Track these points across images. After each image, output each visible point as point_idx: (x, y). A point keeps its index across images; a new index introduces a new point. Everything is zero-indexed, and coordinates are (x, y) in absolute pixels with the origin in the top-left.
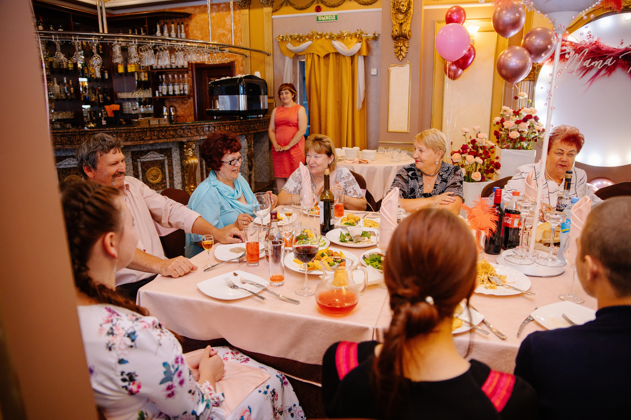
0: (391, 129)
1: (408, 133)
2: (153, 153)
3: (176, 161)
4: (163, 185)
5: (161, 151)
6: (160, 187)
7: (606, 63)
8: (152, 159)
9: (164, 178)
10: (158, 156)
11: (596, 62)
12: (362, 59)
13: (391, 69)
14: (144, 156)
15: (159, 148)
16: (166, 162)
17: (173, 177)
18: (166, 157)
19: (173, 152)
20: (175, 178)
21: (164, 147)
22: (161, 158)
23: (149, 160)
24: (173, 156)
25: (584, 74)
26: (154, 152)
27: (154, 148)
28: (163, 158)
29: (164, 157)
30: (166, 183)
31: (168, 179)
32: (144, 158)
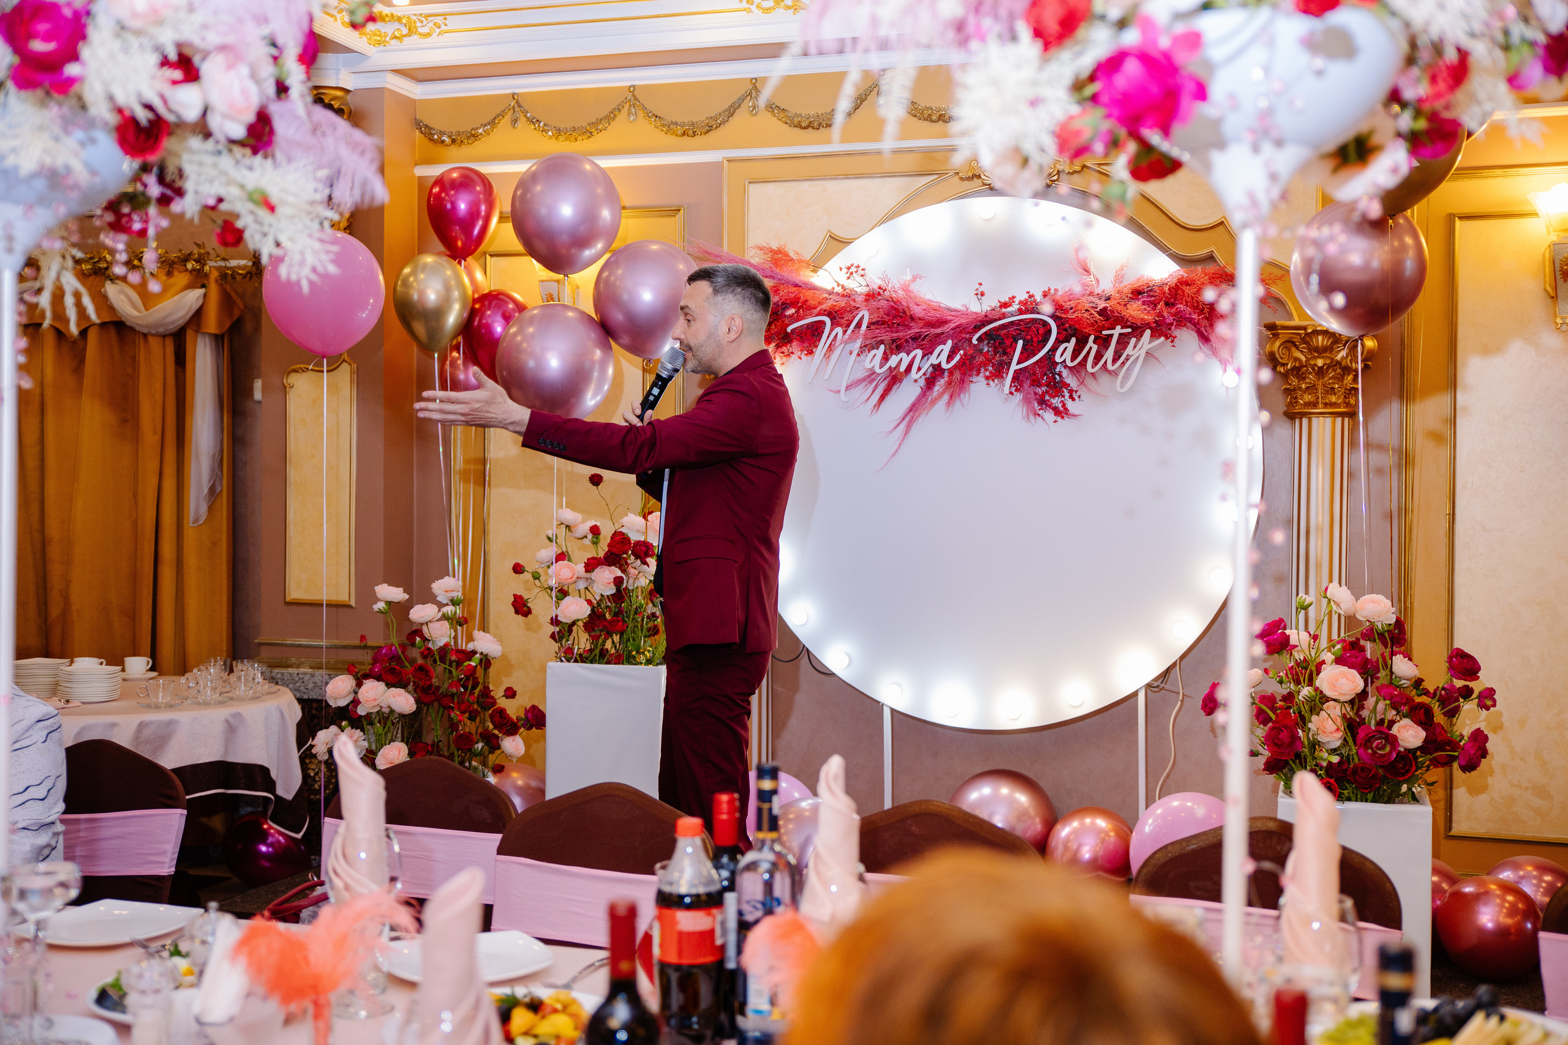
0: (295, 593)
1: (349, 606)
7: (933, 360)
11: (903, 355)
12: (205, 346)
13: (293, 379)
25: (883, 397)
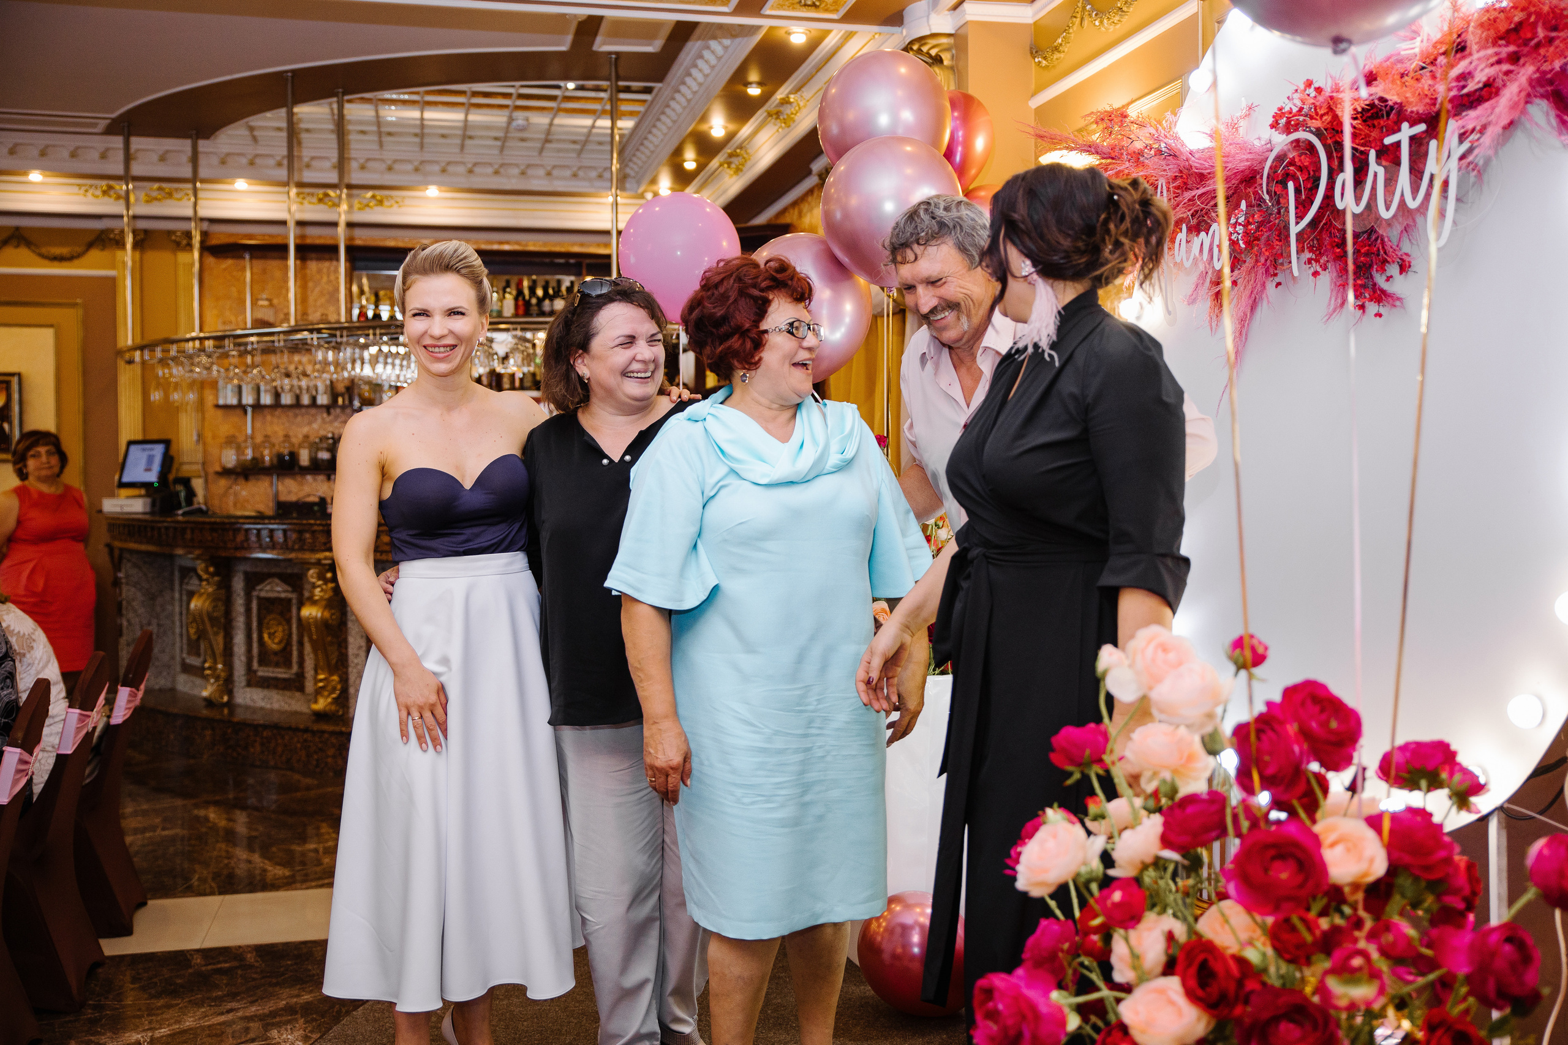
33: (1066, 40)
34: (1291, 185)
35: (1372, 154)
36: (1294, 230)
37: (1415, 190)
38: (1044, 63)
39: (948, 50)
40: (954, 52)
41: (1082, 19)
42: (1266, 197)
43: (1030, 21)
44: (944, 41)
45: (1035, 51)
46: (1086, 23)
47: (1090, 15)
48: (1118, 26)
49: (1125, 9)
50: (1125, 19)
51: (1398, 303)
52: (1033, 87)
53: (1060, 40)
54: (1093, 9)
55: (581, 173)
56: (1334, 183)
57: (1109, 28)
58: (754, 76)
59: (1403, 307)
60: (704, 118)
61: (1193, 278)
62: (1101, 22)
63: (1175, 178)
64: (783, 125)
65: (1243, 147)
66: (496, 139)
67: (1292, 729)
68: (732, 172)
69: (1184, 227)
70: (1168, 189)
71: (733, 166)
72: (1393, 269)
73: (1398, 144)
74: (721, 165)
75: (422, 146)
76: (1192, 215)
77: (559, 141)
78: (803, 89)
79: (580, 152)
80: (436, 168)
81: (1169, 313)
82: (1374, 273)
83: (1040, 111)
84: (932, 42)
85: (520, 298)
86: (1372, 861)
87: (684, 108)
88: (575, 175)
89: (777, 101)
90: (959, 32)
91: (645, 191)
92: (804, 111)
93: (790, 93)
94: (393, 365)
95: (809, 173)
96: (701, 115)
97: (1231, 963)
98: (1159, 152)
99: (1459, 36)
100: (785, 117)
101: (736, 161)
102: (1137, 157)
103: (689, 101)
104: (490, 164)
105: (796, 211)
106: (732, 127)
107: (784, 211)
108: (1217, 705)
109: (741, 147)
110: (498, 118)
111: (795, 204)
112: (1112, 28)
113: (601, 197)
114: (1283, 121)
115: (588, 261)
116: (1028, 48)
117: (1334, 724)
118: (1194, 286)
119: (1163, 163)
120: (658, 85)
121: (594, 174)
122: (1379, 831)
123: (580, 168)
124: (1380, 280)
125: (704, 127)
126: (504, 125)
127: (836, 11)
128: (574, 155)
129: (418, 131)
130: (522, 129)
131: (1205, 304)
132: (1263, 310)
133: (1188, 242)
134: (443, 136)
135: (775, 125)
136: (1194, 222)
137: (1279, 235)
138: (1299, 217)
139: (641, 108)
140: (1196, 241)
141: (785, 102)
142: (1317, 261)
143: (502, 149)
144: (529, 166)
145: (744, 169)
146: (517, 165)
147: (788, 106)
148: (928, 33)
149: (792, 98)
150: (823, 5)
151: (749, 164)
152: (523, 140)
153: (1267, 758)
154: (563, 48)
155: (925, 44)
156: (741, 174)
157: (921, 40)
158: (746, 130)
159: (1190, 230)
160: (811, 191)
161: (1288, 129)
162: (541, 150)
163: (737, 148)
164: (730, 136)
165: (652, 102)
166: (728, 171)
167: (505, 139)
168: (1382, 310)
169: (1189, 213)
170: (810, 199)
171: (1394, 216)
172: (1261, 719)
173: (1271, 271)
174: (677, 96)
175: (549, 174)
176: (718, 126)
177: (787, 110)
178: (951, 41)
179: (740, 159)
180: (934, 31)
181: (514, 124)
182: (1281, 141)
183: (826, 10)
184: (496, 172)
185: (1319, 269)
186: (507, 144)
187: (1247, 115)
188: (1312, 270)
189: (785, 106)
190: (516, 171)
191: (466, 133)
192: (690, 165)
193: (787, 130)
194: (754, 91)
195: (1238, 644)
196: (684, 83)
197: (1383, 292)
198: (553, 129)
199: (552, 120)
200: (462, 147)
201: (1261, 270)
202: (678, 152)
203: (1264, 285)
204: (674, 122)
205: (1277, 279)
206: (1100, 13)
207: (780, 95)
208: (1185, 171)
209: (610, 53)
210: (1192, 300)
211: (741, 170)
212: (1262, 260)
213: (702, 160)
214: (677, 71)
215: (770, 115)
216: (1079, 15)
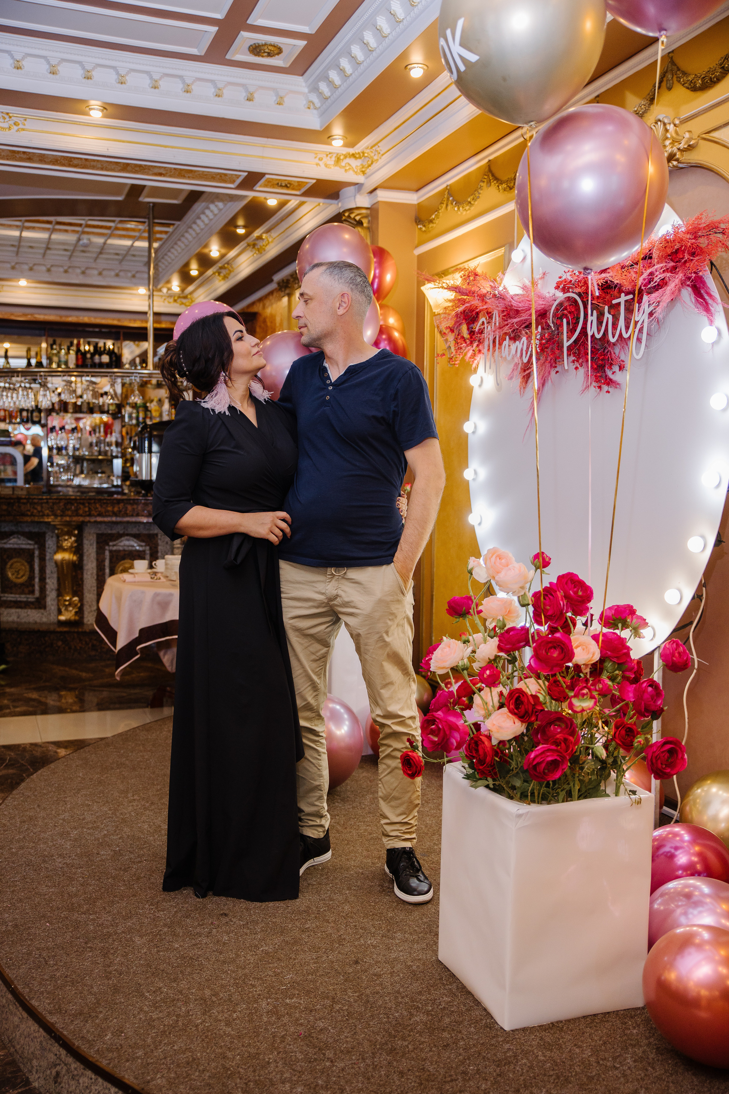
2: (19, 538)
3: (50, 553)
4: (30, 589)
5: (29, 536)
6: (26, 590)
8: (16, 546)
9: (32, 578)
10: (24, 542)
14: (5, 541)
15: (27, 530)
16: (37, 553)
17: (45, 579)
18: (36, 546)
19: (47, 539)
20: (48, 581)
21: (34, 531)
22: (28, 547)
23: (11, 546)
24: (47, 546)
26: (19, 536)
27: (20, 529)
28: (32, 547)
29: (34, 545)
30: (34, 586)
31: (37, 580)
32: (5, 543)
33: (437, 217)
34: (565, 320)
35: (606, 308)
36: (566, 344)
37: (627, 328)
38: (424, 229)
39: (366, 217)
40: (370, 218)
41: (447, 205)
42: (552, 325)
43: (416, 202)
44: (364, 211)
45: (418, 220)
46: (449, 207)
47: (452, 204)
48: (468, 212)
49: (472, 202)
50: (472, 208)
51: (618, 386)
52: (416, 242)
53: (433, 216)
54: (453, 200)
55: (121, 274)
56: (587, 321)
57: (464, 212)
58: (241, 222)
59: (620, 388)
60: (206, 246)
61: (512, 366)
62: (459, 209)
63: (503, 311)
64: (257, 252)
65: (540, 297)
66: (66, 250)
67: (560, 594)
68: (220, 278)
69: (507, 337)
70: (499, 316)
71: (222, 275)
72: (616, 368)
73: (619, 304)
74: (214, 273)
75: (17, 253)
76: (513, 331)
77: (109, 253)
78: (272, 231)
79: (121, 261)
80: (26, 267)
81: (498, 384)
82: (606, 369)
83: (420, 257)
84: (357, 212)
85: (79, 354)
86: (593, 654)
87: (194, 238)
88: (117, 275)
89: (254, 238)
90: (375, 206)
91: (163, 287)
92: (272, 245)
93: (263, 233)
94: (7, 396)
95: (272, 281)
96: (204, 244)
97: (530, 698)
98: (495, 296)
99: (650, 251)
100: (259, 247)
101: (224, 272)
102: (482, 297)
103: (198, 234)
104: (62, 266)
105: (261, 305)
106: (223, 251)
107: (253, 304)
108: (526, 583)
109: (228, 263)
110: (71, 238)
111: (260, 300)
112: (464, 213)
113: (133, 289)
114: (561, 287)
115: (125, 331)
116: (414, 218)
117: (580, 593)
118: (511, 370)
119: (497, 302)
120: (177, 223)
121: (130, 275)
122: (597, 642)
123: (121, 271)
124: (609, 373)
125: (206, 251)
126: (74, 242)
127: (299, 190)
128: (117, 262)
129: (16, 243)
130: (86, 246)
131: (518, 380)
132: (548, 385)
133: (509, 346)
134: (31, 247)
135: (252, 251)
136: (512, 335)
137: (558, 346)
138: (569, 338)
139: (164, 236)
140: (513, 347)
141: (260, 238)
142: (577, 361)
143: (70, 257)
144: (87, 268)
145: (230, 277)
146: (79, 267)
147: (261, 241)
148: (354, 206)
149: (264, 236)
150: (292, 186)
151: (232, 274)
152: (83, 251)
153: (548, 608)
154: (120, 198)
155: (352, 213)
156: (227, 280)
157: (351, 210)
158: (232, 253)
159: (510, 339)
160: (271, 293)
161: (564, 290)
162: (96, 259)
163: (226, 263)
164: (223, 256)
165: (173, 232)
166: (218, 277)
167: (73, 251)
168: (610, 390)
169: (510, 331)
170: (271, 297)
171: (617, 340)
172: (546, 589)
173: (554, 365)
174: (190, 230)
175: (100, 274)
176: (215, 250)
177: (260, 243)
178: (368, 212)
179: (227, 271)
180: (359, 205)
181: (81, 242)
182: (561, 296)
183: (293, 189)
184: (66, 271)
185: (578, 366)
186: (74, 254)
187: (542, 278)
188: (575, 367)
189: (259, 241)
190: (78, 271)
191: (48, 246)
192: (194, 273)
193: (259, 255)
194: (241, 231)
195: (536, 556)
196: (195, 223)
197: (611, 380)
198: (106, 247)
199: (106, 240)
200: (44, 255)
201: (548, 365)
202: (187, 265)
203: (549, 373)
204: (187, 246)
205: (557, 369)
206: (458, 203)
207: (256, 234)
208: (509, 308)
209: (149, 203)
210: (510, 378)
211: (227, 278)
212: (549, 359)
213: (202, 270)
214: (190, 216)
215: (249, 245)
216: (445, 203)
